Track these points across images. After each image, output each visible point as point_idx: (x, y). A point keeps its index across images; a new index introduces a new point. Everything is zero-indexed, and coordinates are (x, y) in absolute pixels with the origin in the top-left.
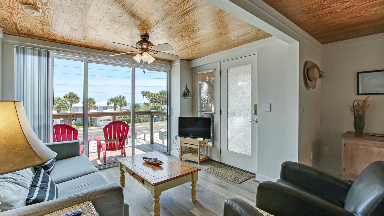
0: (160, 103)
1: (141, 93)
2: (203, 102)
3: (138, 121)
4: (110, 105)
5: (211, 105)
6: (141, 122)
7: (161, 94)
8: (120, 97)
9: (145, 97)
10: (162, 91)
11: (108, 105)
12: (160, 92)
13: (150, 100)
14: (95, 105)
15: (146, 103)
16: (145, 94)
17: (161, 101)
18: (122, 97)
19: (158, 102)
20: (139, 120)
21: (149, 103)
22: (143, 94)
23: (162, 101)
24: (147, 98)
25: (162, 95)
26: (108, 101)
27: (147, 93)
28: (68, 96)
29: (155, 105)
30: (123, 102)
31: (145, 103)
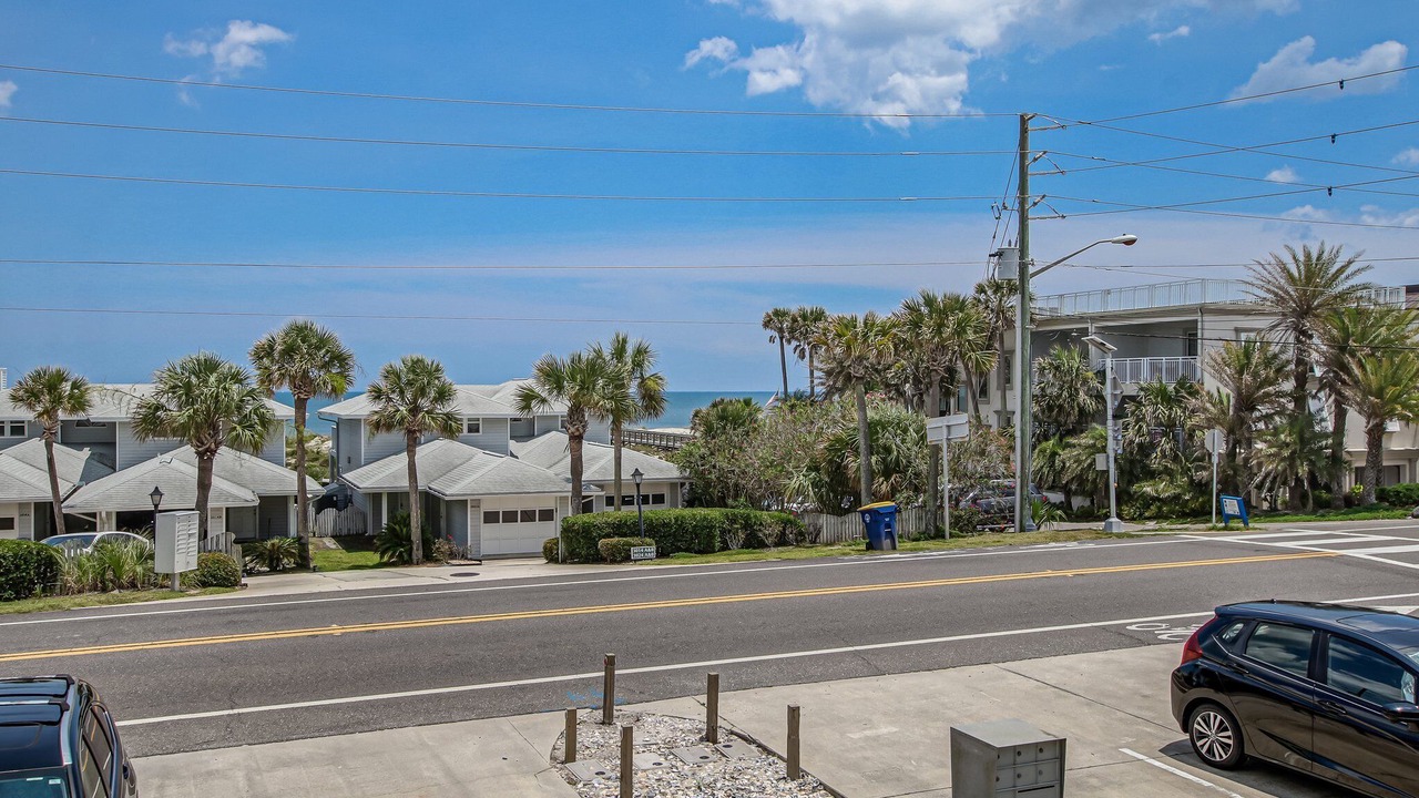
0: (901, 394)
1: (766, 324)
2: (1261, 386)
3: (742, 535)
4: (538, 409)
5: (1340, 416)
6: (762, 545)
7: (916, 325)
8: (619, 352)
9: (789, 348)
10: (929, 302)
11: (527, 407)
12: (911, 308)
13: (829, 373)
14: (447, 409)
15: (799, 396)
16: (792, 330)
17: (906, 381)
18: (630, 349)
19: (887, 386)
20: (747, 525)
21: (819, 389)
22: (781, 330)
23: (917, 381)
24: (802, 356)
25: (926, 333)
26: (531, 383)
27: (804, 317)
28: (279, 348)
29: (870, 414)
30: (633, 389)
31: (791, 390)
